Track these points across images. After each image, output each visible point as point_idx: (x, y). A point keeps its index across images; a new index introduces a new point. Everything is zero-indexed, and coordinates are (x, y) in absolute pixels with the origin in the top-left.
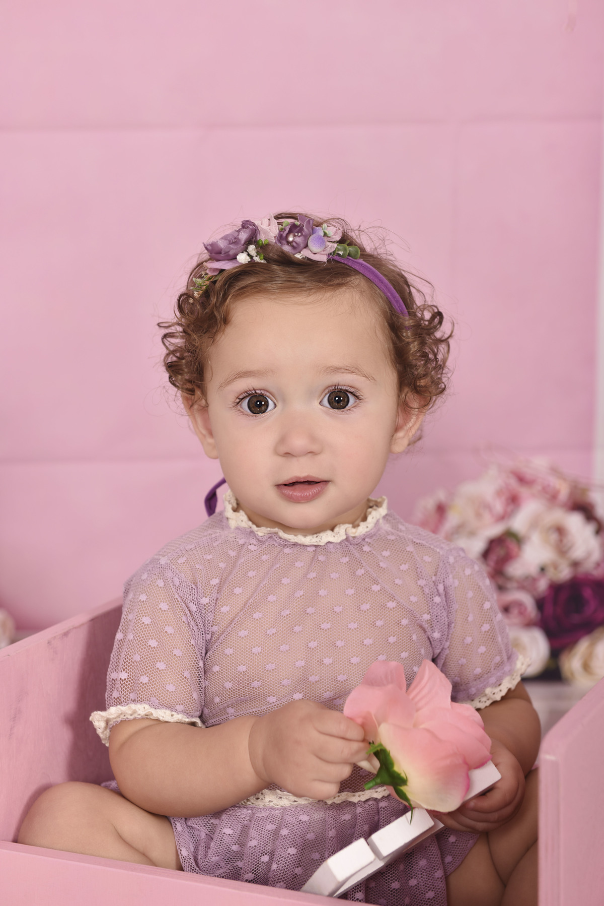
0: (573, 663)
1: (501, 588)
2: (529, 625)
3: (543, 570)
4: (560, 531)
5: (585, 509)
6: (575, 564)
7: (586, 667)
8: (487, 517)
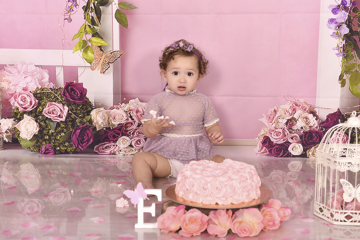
0: (310, 153)
1: (290, 133)
2: (298, 143)
3: (302, 128)
4: (306, 118)
5: (314, 113)
6: (310, 127)
7: (313, 154)
8: (287, 114)
